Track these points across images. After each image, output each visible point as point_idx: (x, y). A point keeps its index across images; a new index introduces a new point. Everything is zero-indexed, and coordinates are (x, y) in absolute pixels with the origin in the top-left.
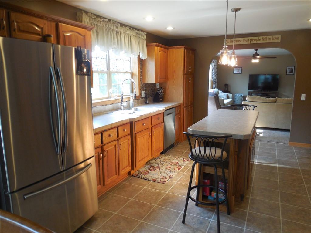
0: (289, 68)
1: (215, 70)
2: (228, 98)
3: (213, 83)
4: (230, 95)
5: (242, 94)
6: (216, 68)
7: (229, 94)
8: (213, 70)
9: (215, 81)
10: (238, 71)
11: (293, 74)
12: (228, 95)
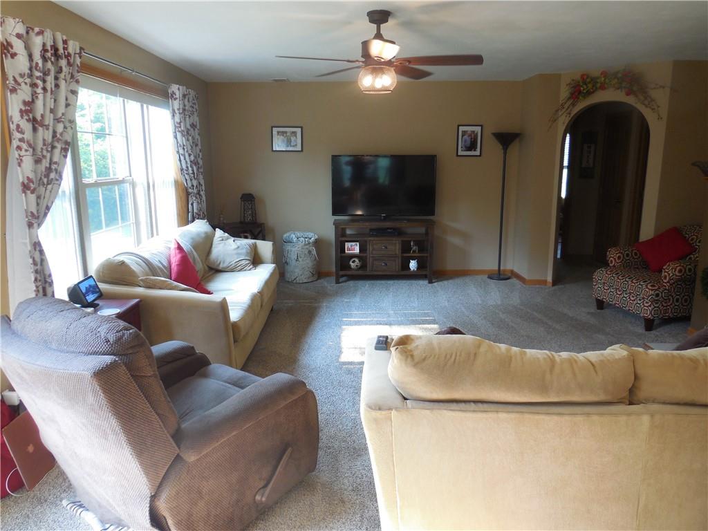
0: (464, 133)
1: (186, 133)
2: (256, 260)
3: (188, 194)
4: (265, 247)
5: (311, 235)
6: (193, 126)
7: (260, 243)
8: (179, 135)
9: (195, 183)
10: (289, 142)
11: (477, 153)
12: (254, 248)
